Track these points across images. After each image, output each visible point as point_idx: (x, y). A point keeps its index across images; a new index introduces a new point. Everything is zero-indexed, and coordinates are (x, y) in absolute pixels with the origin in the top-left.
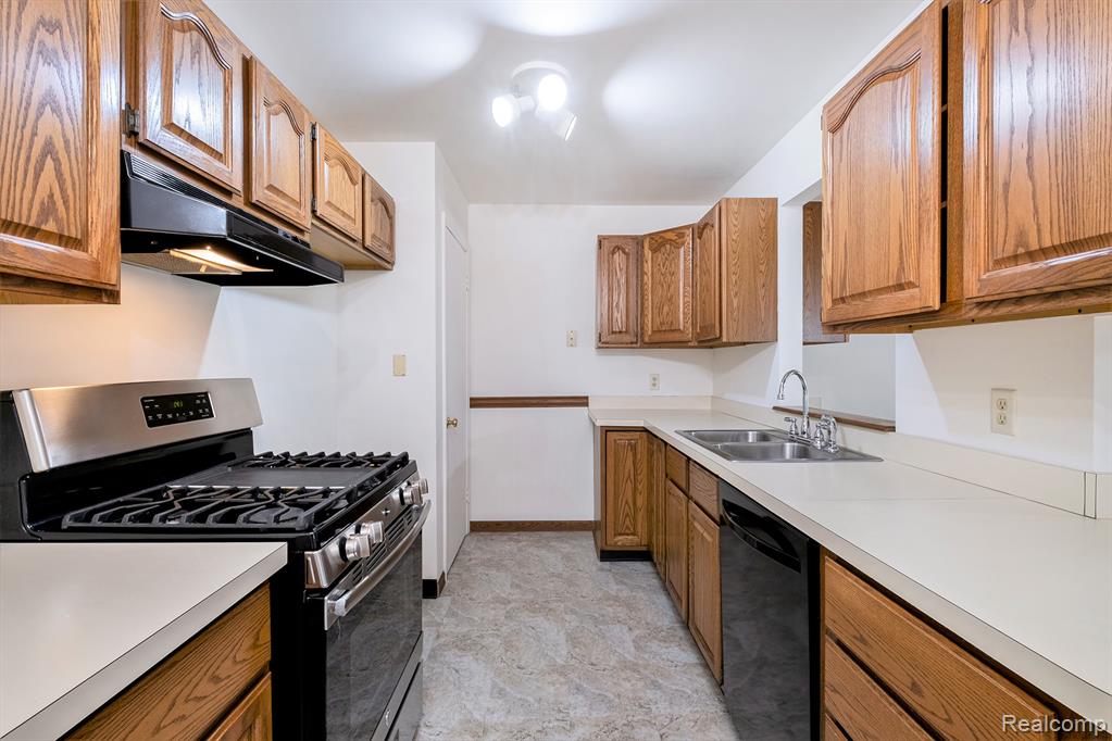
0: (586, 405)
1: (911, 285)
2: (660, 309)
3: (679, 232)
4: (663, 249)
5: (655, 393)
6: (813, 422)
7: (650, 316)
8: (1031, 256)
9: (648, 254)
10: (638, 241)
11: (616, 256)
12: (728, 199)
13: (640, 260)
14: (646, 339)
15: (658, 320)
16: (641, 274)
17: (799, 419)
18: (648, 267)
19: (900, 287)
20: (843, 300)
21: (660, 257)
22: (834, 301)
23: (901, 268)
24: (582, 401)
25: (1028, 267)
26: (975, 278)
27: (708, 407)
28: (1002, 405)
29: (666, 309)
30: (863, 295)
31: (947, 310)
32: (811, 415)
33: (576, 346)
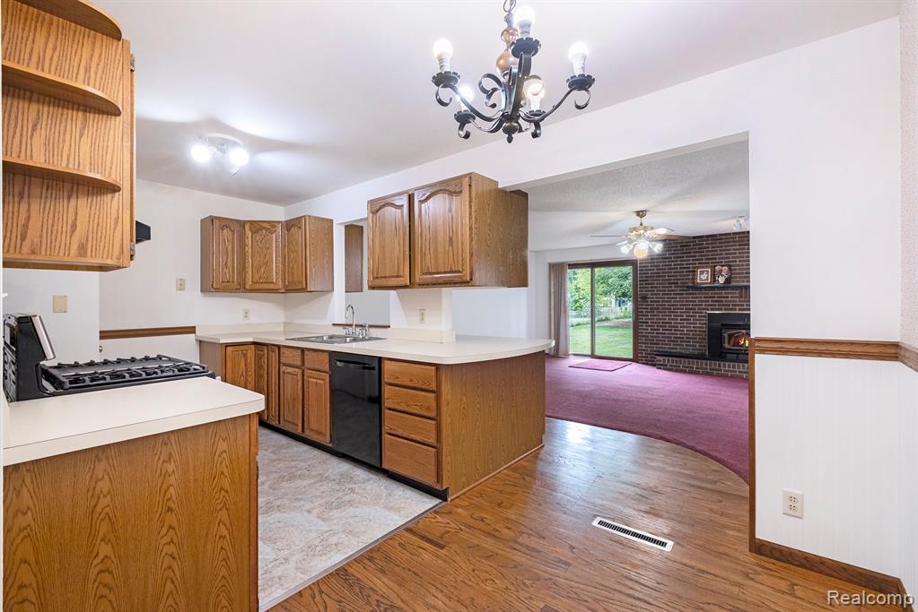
0: (194, 332)
1: (401, 276)
2: (258, 270)
3: (273, 224)
4: (260, 232)
5: (246, 322)
6: (358, 329)
7: (250, 273)
8: (430, 274)
9: (249, 233)
10: (242, 224)
11: (225, 231)
12: (310, 216)
13: (242, 237)
14: (248, 287)
15: (256, 276)
16: (242, 246)
17: (350, 329)
18: (249, 241)
19: (398, 277)
20: (377, 278)
21: (258, 237)
22: (374, 278)
23: (398, 271)
24: (191, 330)
25: (429, 276)
26: (418, 277)
27: (282, 329)
28: (422, 314)
29: (262, 270)
30: (385, 277)
31: (411, 285)
32: (356, 326)
33: (184, 289)
